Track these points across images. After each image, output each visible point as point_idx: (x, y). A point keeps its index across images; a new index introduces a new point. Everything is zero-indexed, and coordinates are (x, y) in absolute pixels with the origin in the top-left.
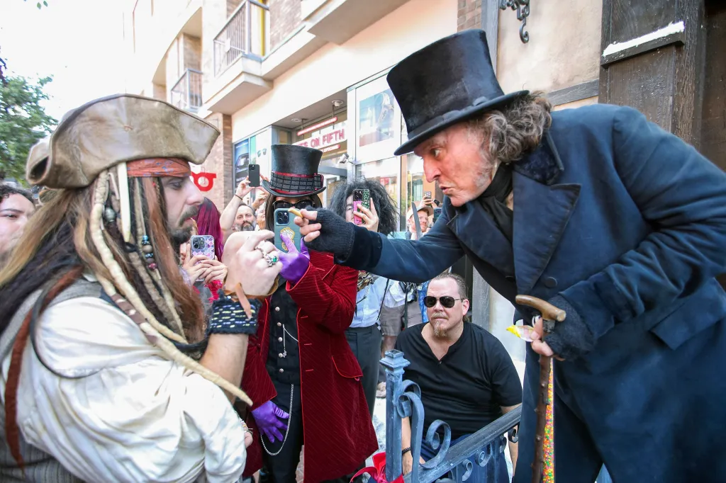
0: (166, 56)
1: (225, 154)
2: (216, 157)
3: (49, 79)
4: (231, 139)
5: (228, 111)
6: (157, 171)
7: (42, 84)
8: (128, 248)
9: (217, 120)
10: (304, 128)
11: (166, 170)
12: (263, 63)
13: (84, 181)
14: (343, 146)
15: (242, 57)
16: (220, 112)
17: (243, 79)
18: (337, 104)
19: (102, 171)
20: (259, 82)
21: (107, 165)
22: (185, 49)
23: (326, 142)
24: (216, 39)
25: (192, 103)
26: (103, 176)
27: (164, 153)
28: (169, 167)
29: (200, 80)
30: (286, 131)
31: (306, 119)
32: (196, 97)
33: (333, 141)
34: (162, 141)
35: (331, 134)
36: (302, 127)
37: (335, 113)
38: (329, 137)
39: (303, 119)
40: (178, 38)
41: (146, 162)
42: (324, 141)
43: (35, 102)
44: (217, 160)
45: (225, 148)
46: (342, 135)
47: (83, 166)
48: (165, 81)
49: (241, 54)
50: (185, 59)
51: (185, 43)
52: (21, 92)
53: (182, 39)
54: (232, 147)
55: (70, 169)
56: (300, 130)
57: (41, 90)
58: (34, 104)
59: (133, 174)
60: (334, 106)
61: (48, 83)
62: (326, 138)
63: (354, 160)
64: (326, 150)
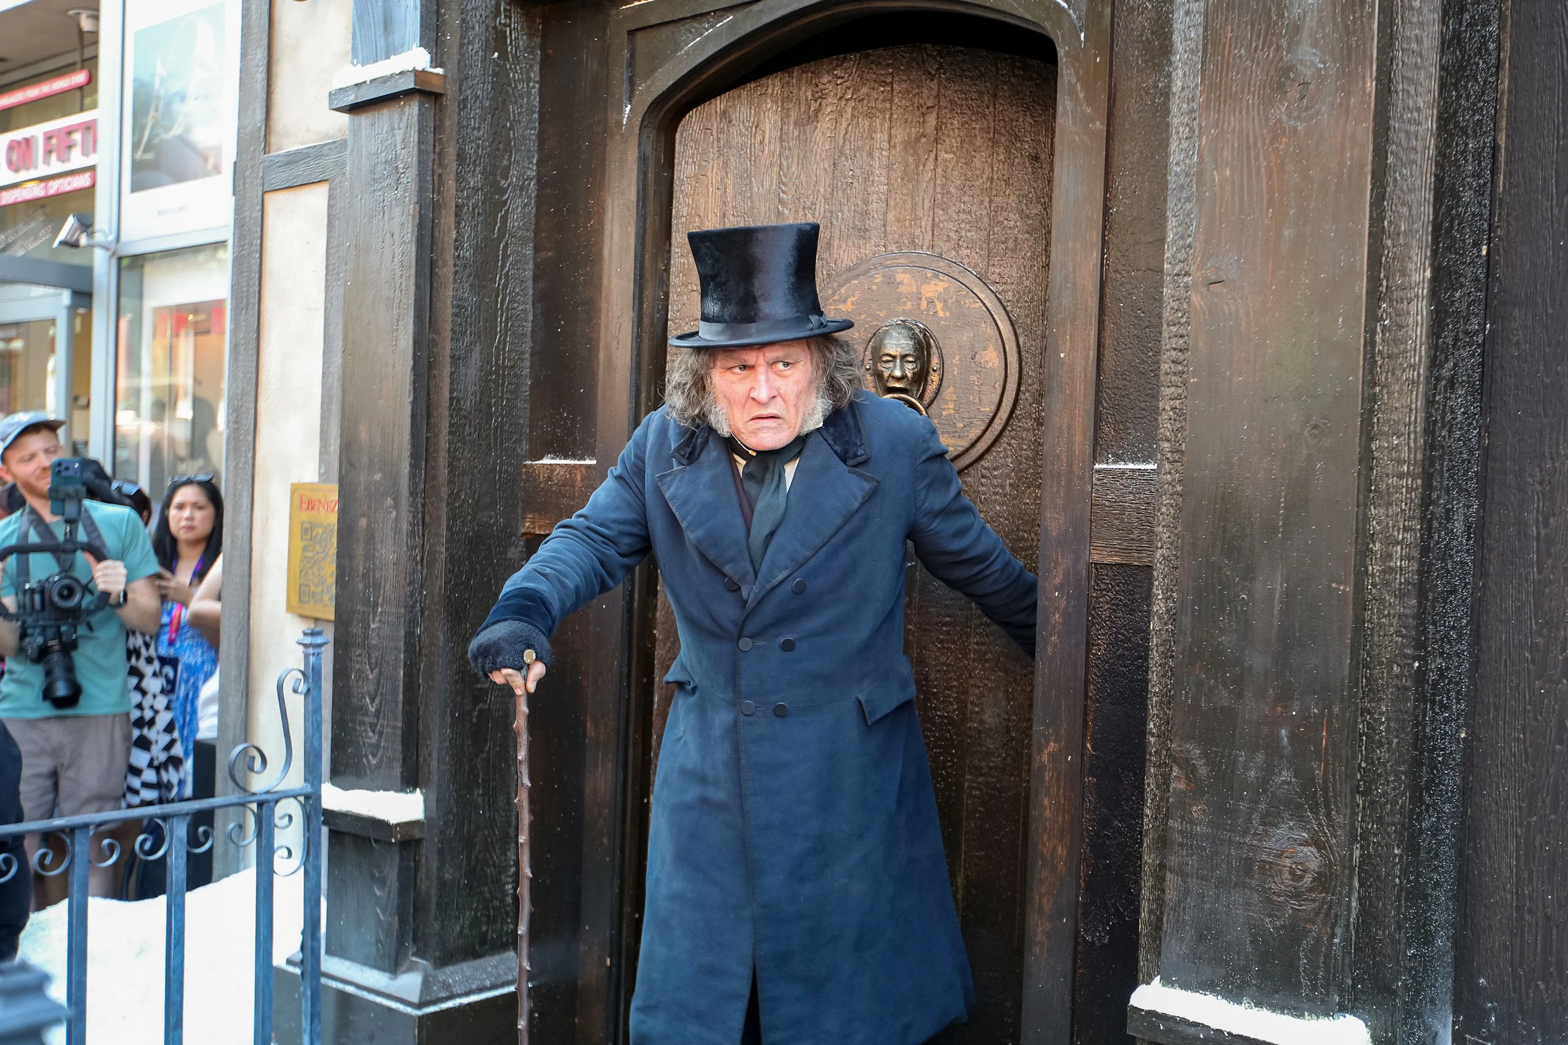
18: (87, 23)
35: (69, 131)
38: (65, 138)
60: (80, 27)
62: (54, 141)
63: (112, 237)
64: (54, 187)
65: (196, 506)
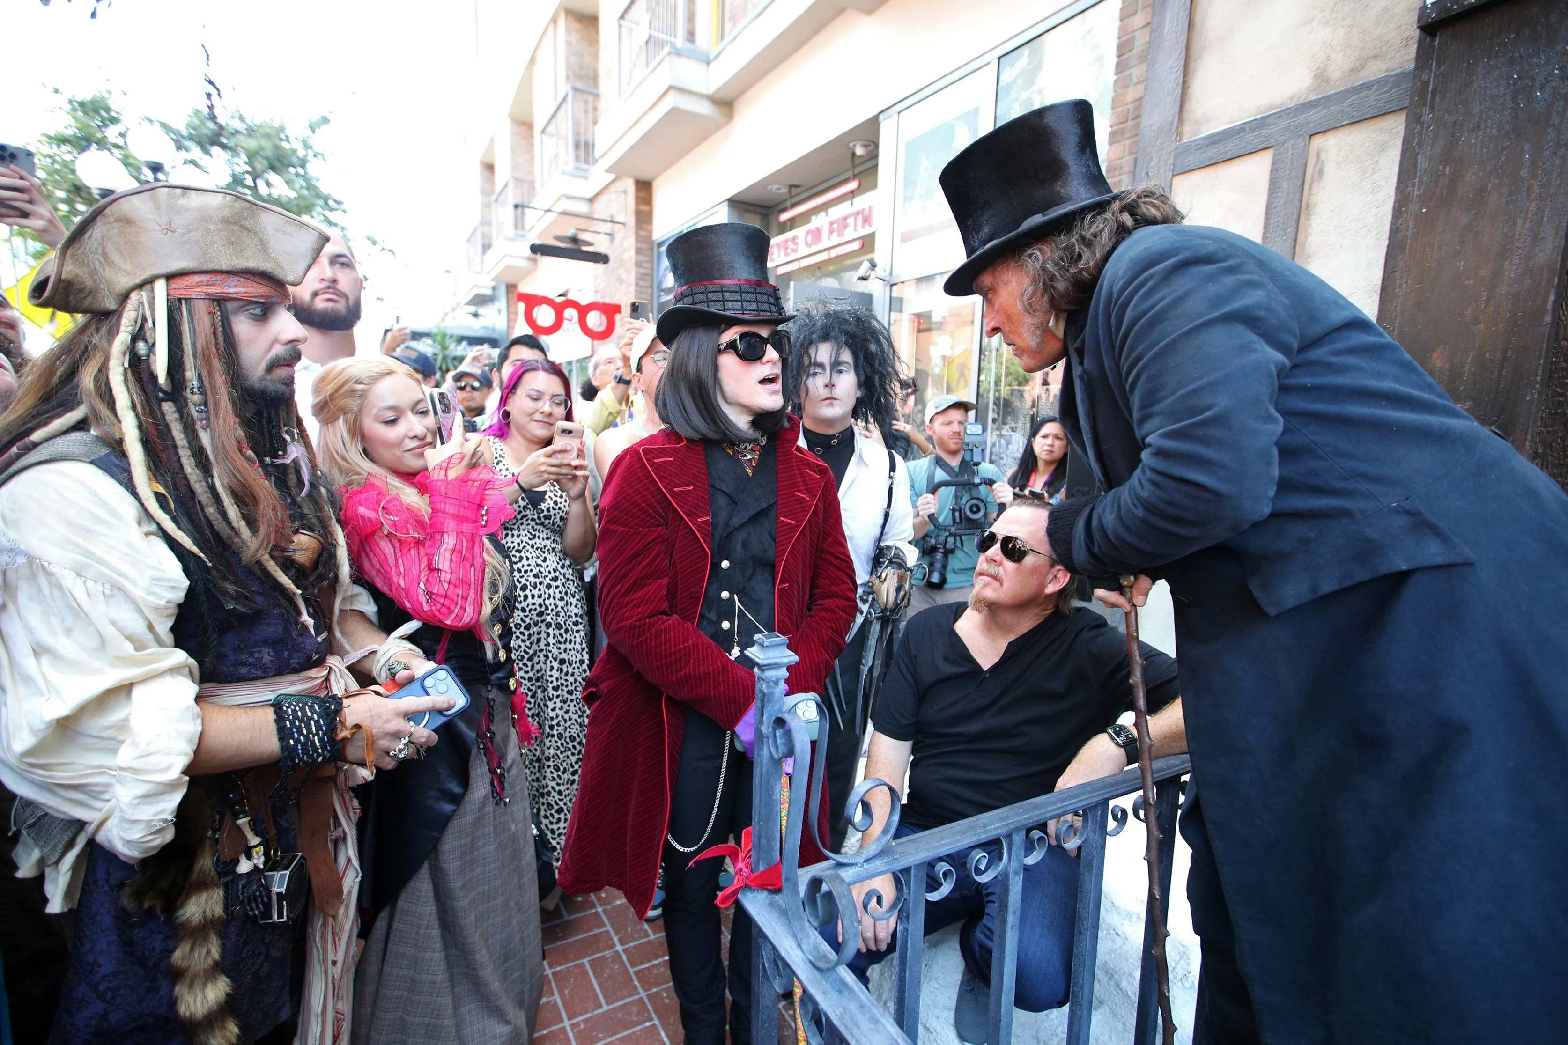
0: (532, 61)
1: (638, 264)
2: (621, 271)
3: (326, 120)
4: (651, 232)
5: (644, 175)
6: (214, 290)
7: (313, 131)
8: (161, 395)
9: (625, 192)
10: (793, 206)
11: (232, 291)
12: (712, 65)
13: (110, 304)
14: (868, 243)
15: (670, 53)
16: (630, 176)
17: (672, 101)
18: (859, 151)
19: (132, 289)
20: (704, 108)
21: (138, 281)
22: (568, 43)
23: (835, 234)
24: (622, 17)
25: (577, 158)
26: (134, 296)
27: (225, 266)
28: (236, 286)
29: (595, 109)
30: (755, 213)
31: (797, 187)
32: (587, 145)
33: (850, 234)
34: (221, 249)
35: (845, 218)
36: (788, 204)
37: (857, 170)
38: (843, 223)
39: (791, 187)
40: (554, 21)
41: (197, 278)
42: (831, 232)
43: (303, 167)
44: (624, 276)
45: (638, 251)
46: (867, 220)
47: (109, 283)
48: (530, 112)
49: (667, 49)
50: (568, 64)
51: (568, 30)
52: (277, 147)
53: (562, 21)
54: (652, 249)
55: (85, 287)
56: (784, 210)
57: (311, 142)
58: (300, 171)
59: (178, 294)
60: (854, 154)
61: (324, 127)
62: (835, 226)
63: (888, 272)
64: (834, 253)
65: (1057, 437)
